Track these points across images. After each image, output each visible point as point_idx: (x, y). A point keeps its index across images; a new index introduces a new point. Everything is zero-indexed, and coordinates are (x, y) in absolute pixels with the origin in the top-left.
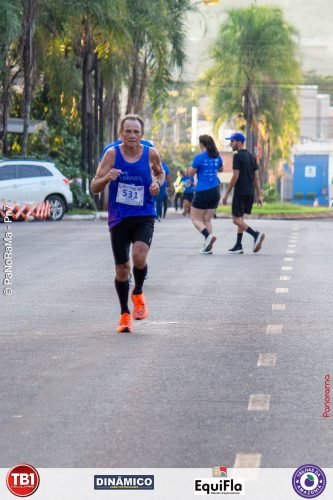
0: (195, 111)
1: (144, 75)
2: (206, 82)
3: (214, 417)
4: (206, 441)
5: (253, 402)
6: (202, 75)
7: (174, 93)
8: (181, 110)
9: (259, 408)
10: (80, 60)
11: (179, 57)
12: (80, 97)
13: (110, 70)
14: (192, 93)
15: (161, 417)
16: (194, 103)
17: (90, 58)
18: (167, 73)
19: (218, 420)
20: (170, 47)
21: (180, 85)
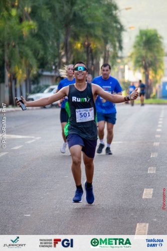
0: (126, 67)
1: (108, 55)
2: (131, 57)
3: (136, 176)
4: (133, 184)
5: (150, 170)
6: (129, 54)
7: (119, 61)
8: (122, 67)
9: (152, 172)
10: (86, 50)
11: (121, 48)
12: (85, 63)
13: (96, 53)
14: (126, 60)
15: (117, 176)
16: (126, 64)
17: (89, 49)
18: (117, 54)
19: (137, 177)
20: (117, 44)
21: (121, 58)
